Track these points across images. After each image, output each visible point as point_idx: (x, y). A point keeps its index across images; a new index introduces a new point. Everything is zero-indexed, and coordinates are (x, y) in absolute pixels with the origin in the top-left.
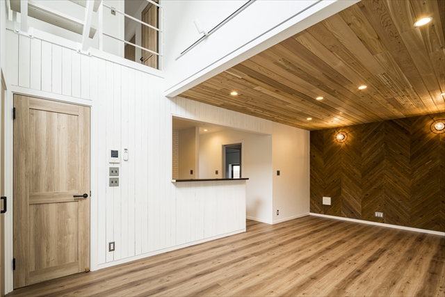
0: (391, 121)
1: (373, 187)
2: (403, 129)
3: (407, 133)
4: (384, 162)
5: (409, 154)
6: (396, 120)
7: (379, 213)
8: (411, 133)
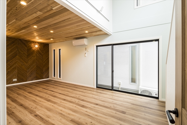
0: (20, 40)
1: (12, 68)
2: (25, 44)
3: (26, 46)
4: (17, 56)
5: (27, 54)
6: (22, 40)
7: (15, 79)
8: (28, 46)
